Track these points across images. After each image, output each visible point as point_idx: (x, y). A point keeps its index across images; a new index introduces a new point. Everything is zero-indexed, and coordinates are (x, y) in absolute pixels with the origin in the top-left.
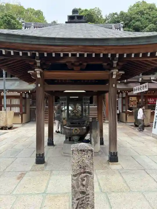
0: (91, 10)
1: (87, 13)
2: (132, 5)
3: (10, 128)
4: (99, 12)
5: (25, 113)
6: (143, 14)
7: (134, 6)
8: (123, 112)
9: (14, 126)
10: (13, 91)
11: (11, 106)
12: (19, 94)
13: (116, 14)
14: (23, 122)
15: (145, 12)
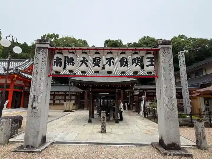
0: (116, 41)
1: (113, 43)
2: (141, 38)
3: (71, 111)
4: (121, 41)
5: (78, 104)
6: (147, 44)
7: (142, 39)
8: (131, 104)
9: (73, 110)
10: (73, 92)
11: (71, 100)
12: (75, 93)
13: (131, 43)
14: (77, 108)
15: (148, 43)
